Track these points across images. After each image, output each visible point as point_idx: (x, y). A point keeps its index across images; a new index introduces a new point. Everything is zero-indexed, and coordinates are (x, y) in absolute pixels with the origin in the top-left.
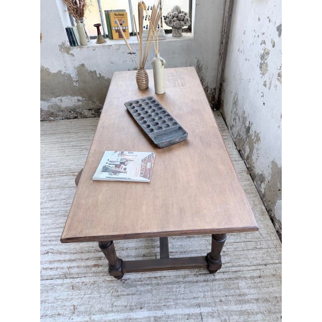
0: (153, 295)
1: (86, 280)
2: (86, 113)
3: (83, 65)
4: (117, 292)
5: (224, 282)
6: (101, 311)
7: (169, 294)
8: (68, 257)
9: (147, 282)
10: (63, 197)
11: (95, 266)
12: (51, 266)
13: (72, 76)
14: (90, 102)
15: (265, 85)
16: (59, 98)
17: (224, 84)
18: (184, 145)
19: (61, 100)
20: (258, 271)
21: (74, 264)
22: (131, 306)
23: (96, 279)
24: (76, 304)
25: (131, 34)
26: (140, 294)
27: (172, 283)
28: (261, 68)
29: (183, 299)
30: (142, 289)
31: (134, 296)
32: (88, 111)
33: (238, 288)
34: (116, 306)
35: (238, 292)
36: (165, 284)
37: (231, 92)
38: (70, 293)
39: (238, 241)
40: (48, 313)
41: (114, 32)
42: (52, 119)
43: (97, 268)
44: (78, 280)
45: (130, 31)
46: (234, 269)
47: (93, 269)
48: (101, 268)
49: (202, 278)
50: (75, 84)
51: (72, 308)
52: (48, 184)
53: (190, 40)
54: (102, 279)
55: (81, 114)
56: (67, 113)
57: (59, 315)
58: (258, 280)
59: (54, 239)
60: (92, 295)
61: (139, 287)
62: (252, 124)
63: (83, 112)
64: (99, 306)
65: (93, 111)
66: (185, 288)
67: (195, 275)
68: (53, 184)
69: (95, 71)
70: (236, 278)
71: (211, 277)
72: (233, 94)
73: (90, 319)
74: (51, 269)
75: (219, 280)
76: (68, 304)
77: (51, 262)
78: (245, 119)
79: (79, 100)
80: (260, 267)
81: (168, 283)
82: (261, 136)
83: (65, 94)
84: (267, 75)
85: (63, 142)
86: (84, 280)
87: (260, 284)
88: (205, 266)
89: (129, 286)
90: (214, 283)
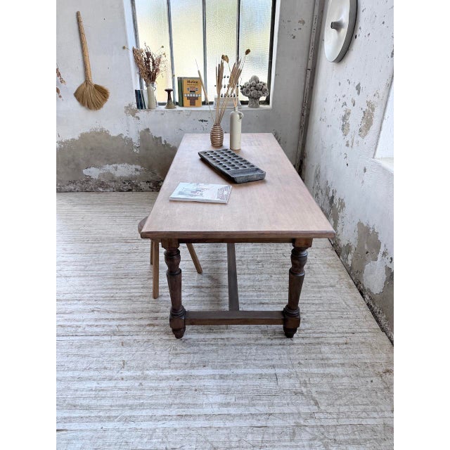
0: (218, 355)
1: (139, 338)
2: (143, 185)
3: (148, 130)
4: (176, 350)
6: (156, 367)
7: (237, 355)
8: (117, 316)
9: (212, 343)
10: (113, 261)
11: (150, 325)
12: (96, 324)
13: (134, 141)
14: (150, 172)
15: (347, 145)
16: (114, 165)
17: (305, 161)
18: (261, 183)
19: (116, 168)
20: (344, 339)
21: (124, 323)
22: (192, 364)
23: (150, 337)
24: (126, 360)
25: (204, 103)
26: (203, 353)
27: (241, 345)
28: (343, 129)
29: (255, 360)
30: (206, 348)
31: (196, 356)
32: (145, 183)
33: (320, 353)
34: (174, 363)
35: (320, 356)
36: (233, 345)
37: (313, 166)
38: (119, 349)
39: (320, 309)
40: (92, 366)
41: (185, 99)
42: (101, 190)
43: (152, 327)
44: (129, 338)
45: (203, 100)
46: (316, 335)
47: (148, 328)
48: (156, 328)
49: (278, 342)
50: (135, 150)
51: (122, 363)
52: (94, 249)
53: (267, 110)
54: (158, 338)
55: (137, 186)
56: (120, 185)
57: (105, 368)
58: (345, 346)
59: (101, 299)
60: (146, 352)
61: (202, 347)
62: (336, 191)
63: (139, 185)
64: (154, 362)
65: (151, 184)
66: (256, 349)
67: (269, 338)
68: (100, 249)
69: (161, 137)
70: (318, 344)
71: (289, 341)
72: (315, 168)
73: (143, 373)
74: (97, 326)
75: (298, 344)
76: (117, 359)
77: (96, 320)
78: (328, 189)
79: (137, 170)
80: (346, 335)
81: (236, 345)
82: (345, 201)
83: (122, 161)
84: (349, 135)
85: (113, 212)
86: (136, 337)
87: (346, 350)
88: (281, 321)
89: (191, 345)
90: (292, 347)
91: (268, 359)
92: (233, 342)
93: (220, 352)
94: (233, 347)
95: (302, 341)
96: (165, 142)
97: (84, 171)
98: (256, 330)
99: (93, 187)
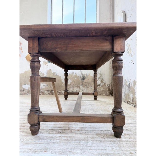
0: (60, 145)
2: (46, 92)
3: (50, 70)
4: (28, 141)
7: (76, 146)
14: (49, 86)
15: (132, 56)
22: (35, 150)
26: (48, 144)
28: (128, 53)
29: (90, 149)
32: (47, 91)
42: (28, 94)
61: (48, 140)
62: (130, 80)
63: (44, 92)
65: (49, 92)
66: (92, 143)
69: (55, 73)
78: (126, 83)
79: (44, 86)
81: (76, 140)
88: (110, 120)
89: (40, 139)
91: (102, 150)
92: (73, 139)
93: (62, 144)
94: (73, 141)
96: (57, 74)
97: (23, 86)
98: (92, 133)
99: (25, 93)
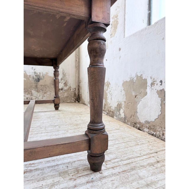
5: (118, 177)
33: (141, 178)
35: (142, 182)
46: (125, 162)
49: (83, 180)
67: (71, 179)
70: (132, 169)
71: (97, 175)
75: (110, 176)
90: (104, 181)
95: (114, 171)
